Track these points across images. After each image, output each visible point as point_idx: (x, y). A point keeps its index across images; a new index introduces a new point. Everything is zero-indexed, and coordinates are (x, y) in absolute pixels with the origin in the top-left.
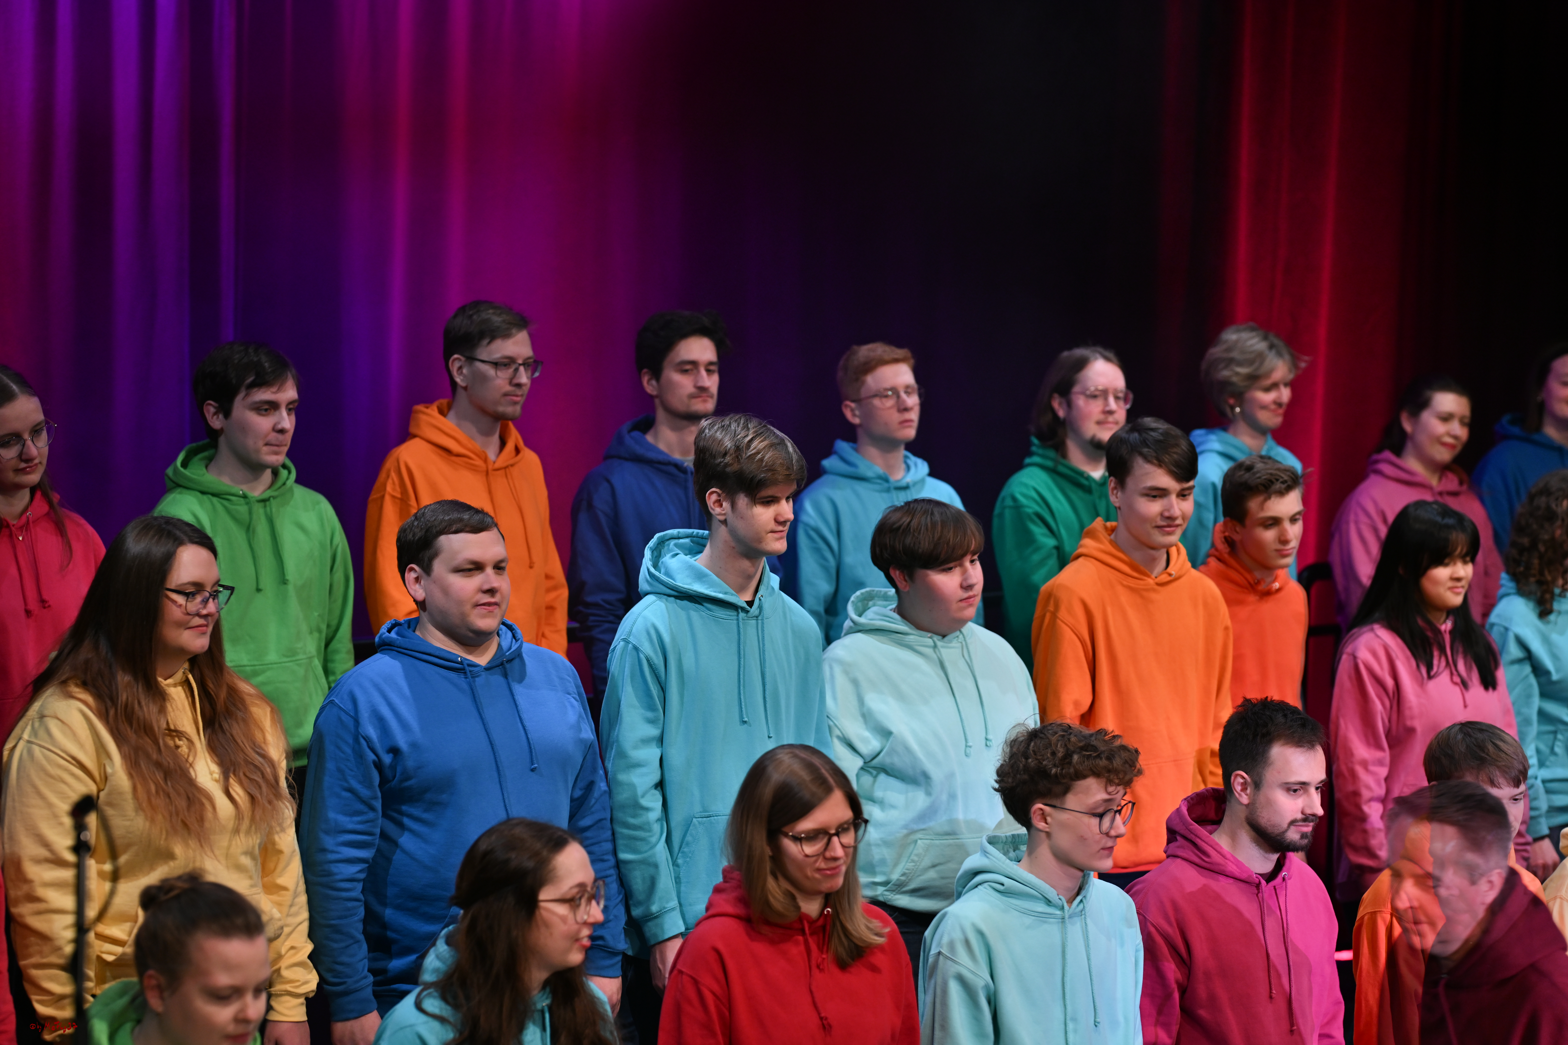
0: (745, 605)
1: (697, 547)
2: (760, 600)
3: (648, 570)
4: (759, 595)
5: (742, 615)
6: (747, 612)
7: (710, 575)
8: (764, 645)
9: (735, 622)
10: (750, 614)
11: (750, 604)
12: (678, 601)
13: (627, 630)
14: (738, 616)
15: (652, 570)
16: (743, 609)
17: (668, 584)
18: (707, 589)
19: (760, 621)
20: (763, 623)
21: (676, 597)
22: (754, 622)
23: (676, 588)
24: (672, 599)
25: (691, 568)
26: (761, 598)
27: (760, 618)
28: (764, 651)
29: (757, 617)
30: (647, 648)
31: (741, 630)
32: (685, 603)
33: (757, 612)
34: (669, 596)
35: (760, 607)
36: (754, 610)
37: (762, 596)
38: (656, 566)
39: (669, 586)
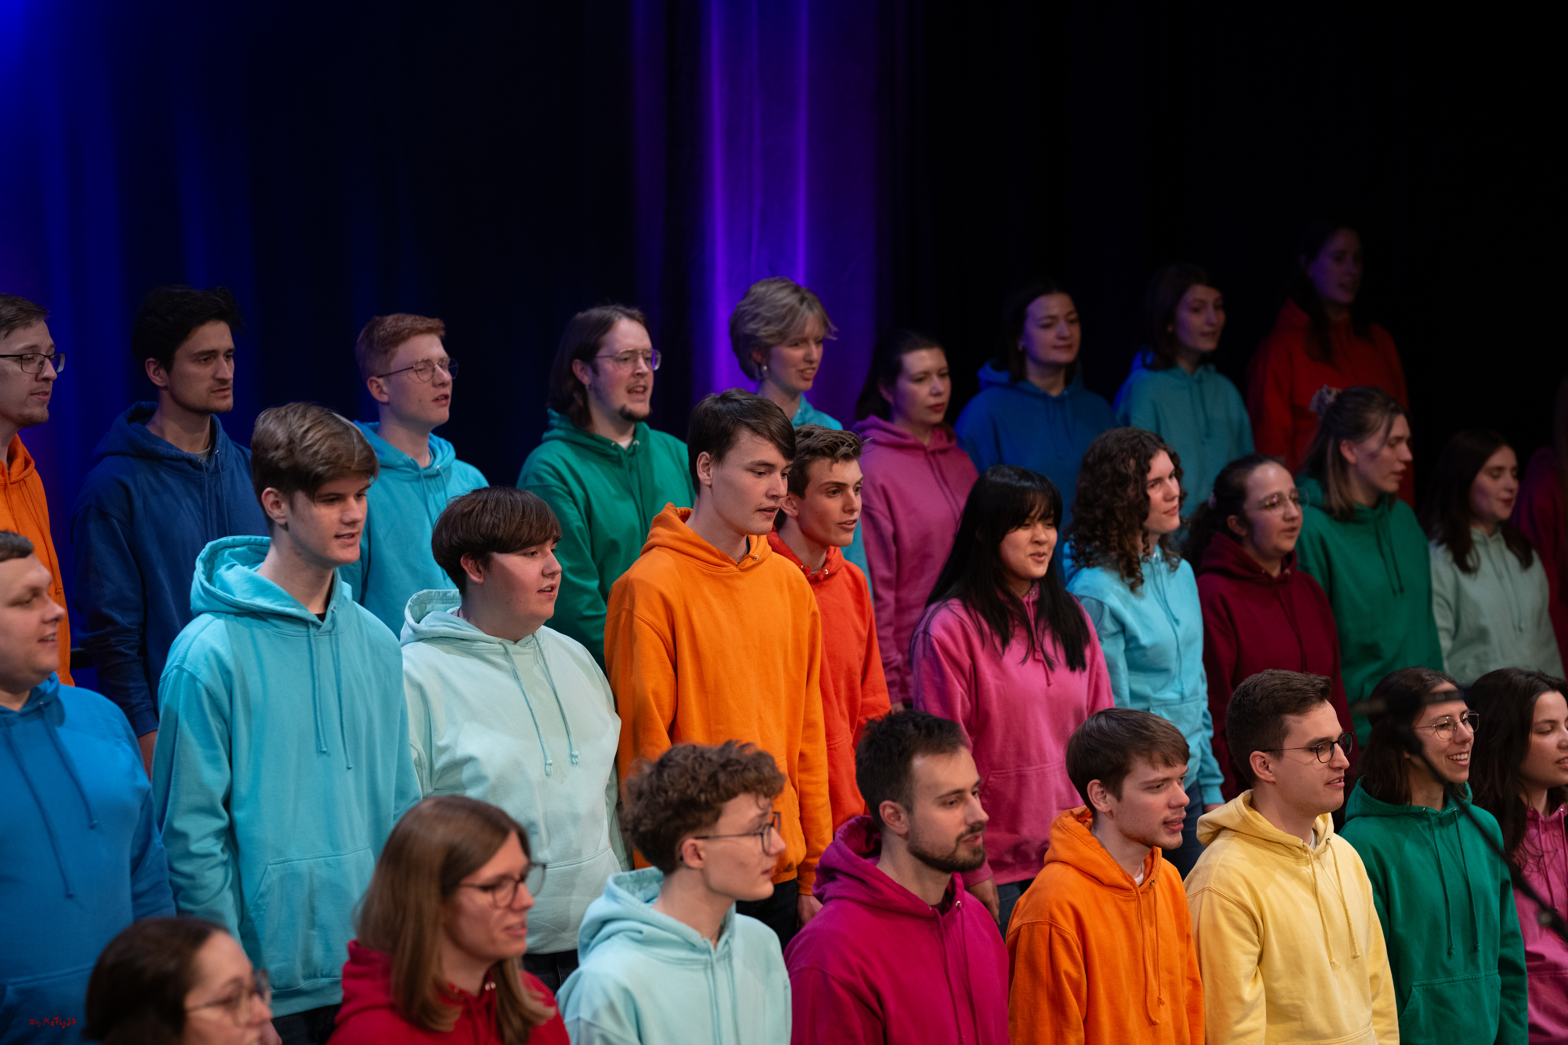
0: (316, 619)
1: (256, 556)
2: (333, 612)
3: (202, 584)
4: (331, 607)
5: (312, 630)
6: (319, 627)
7: (274, 587)
8: (339, 663)
9: (305, 639)
10: (321, 630)
11: (322, 617)
12: (239, 619)
13: (181, 655)
14: (308, 631)
15: (206, 584)
16: (313, 623)
17: (226, 599)
18: (271, 602)
19: (333, 637)
20: (337, 639)
21: (236, 614)
22: (326, 638)
23: (236, 604)
24: (232, 616)
25: (252, 580)
26: (334, 610)
27: (333, 632)
28: (339, 670)
29: (330, 632)
30: (205, 676)
31: (314, 649)
32: (247, 620)
33: (330, 627)
34: (228, 613)
35: (333, 621)
36: (326, 624)
37: (335, 608)
38: (209, 579)
39: (227, 602)
